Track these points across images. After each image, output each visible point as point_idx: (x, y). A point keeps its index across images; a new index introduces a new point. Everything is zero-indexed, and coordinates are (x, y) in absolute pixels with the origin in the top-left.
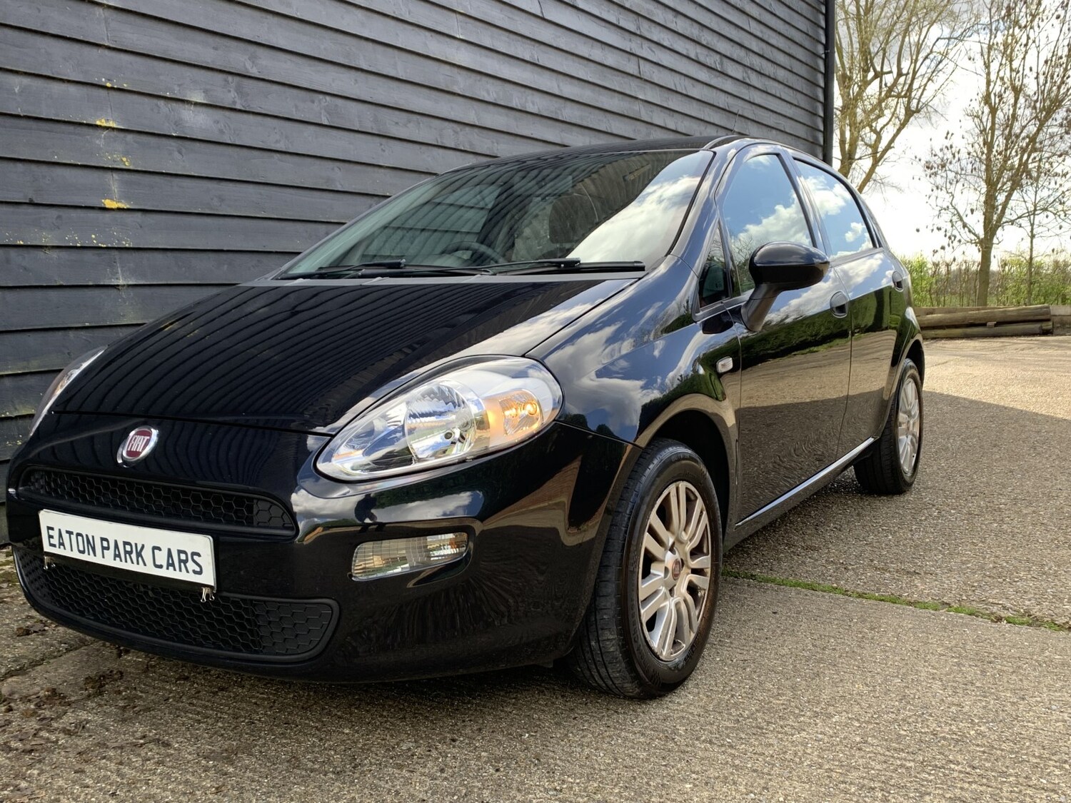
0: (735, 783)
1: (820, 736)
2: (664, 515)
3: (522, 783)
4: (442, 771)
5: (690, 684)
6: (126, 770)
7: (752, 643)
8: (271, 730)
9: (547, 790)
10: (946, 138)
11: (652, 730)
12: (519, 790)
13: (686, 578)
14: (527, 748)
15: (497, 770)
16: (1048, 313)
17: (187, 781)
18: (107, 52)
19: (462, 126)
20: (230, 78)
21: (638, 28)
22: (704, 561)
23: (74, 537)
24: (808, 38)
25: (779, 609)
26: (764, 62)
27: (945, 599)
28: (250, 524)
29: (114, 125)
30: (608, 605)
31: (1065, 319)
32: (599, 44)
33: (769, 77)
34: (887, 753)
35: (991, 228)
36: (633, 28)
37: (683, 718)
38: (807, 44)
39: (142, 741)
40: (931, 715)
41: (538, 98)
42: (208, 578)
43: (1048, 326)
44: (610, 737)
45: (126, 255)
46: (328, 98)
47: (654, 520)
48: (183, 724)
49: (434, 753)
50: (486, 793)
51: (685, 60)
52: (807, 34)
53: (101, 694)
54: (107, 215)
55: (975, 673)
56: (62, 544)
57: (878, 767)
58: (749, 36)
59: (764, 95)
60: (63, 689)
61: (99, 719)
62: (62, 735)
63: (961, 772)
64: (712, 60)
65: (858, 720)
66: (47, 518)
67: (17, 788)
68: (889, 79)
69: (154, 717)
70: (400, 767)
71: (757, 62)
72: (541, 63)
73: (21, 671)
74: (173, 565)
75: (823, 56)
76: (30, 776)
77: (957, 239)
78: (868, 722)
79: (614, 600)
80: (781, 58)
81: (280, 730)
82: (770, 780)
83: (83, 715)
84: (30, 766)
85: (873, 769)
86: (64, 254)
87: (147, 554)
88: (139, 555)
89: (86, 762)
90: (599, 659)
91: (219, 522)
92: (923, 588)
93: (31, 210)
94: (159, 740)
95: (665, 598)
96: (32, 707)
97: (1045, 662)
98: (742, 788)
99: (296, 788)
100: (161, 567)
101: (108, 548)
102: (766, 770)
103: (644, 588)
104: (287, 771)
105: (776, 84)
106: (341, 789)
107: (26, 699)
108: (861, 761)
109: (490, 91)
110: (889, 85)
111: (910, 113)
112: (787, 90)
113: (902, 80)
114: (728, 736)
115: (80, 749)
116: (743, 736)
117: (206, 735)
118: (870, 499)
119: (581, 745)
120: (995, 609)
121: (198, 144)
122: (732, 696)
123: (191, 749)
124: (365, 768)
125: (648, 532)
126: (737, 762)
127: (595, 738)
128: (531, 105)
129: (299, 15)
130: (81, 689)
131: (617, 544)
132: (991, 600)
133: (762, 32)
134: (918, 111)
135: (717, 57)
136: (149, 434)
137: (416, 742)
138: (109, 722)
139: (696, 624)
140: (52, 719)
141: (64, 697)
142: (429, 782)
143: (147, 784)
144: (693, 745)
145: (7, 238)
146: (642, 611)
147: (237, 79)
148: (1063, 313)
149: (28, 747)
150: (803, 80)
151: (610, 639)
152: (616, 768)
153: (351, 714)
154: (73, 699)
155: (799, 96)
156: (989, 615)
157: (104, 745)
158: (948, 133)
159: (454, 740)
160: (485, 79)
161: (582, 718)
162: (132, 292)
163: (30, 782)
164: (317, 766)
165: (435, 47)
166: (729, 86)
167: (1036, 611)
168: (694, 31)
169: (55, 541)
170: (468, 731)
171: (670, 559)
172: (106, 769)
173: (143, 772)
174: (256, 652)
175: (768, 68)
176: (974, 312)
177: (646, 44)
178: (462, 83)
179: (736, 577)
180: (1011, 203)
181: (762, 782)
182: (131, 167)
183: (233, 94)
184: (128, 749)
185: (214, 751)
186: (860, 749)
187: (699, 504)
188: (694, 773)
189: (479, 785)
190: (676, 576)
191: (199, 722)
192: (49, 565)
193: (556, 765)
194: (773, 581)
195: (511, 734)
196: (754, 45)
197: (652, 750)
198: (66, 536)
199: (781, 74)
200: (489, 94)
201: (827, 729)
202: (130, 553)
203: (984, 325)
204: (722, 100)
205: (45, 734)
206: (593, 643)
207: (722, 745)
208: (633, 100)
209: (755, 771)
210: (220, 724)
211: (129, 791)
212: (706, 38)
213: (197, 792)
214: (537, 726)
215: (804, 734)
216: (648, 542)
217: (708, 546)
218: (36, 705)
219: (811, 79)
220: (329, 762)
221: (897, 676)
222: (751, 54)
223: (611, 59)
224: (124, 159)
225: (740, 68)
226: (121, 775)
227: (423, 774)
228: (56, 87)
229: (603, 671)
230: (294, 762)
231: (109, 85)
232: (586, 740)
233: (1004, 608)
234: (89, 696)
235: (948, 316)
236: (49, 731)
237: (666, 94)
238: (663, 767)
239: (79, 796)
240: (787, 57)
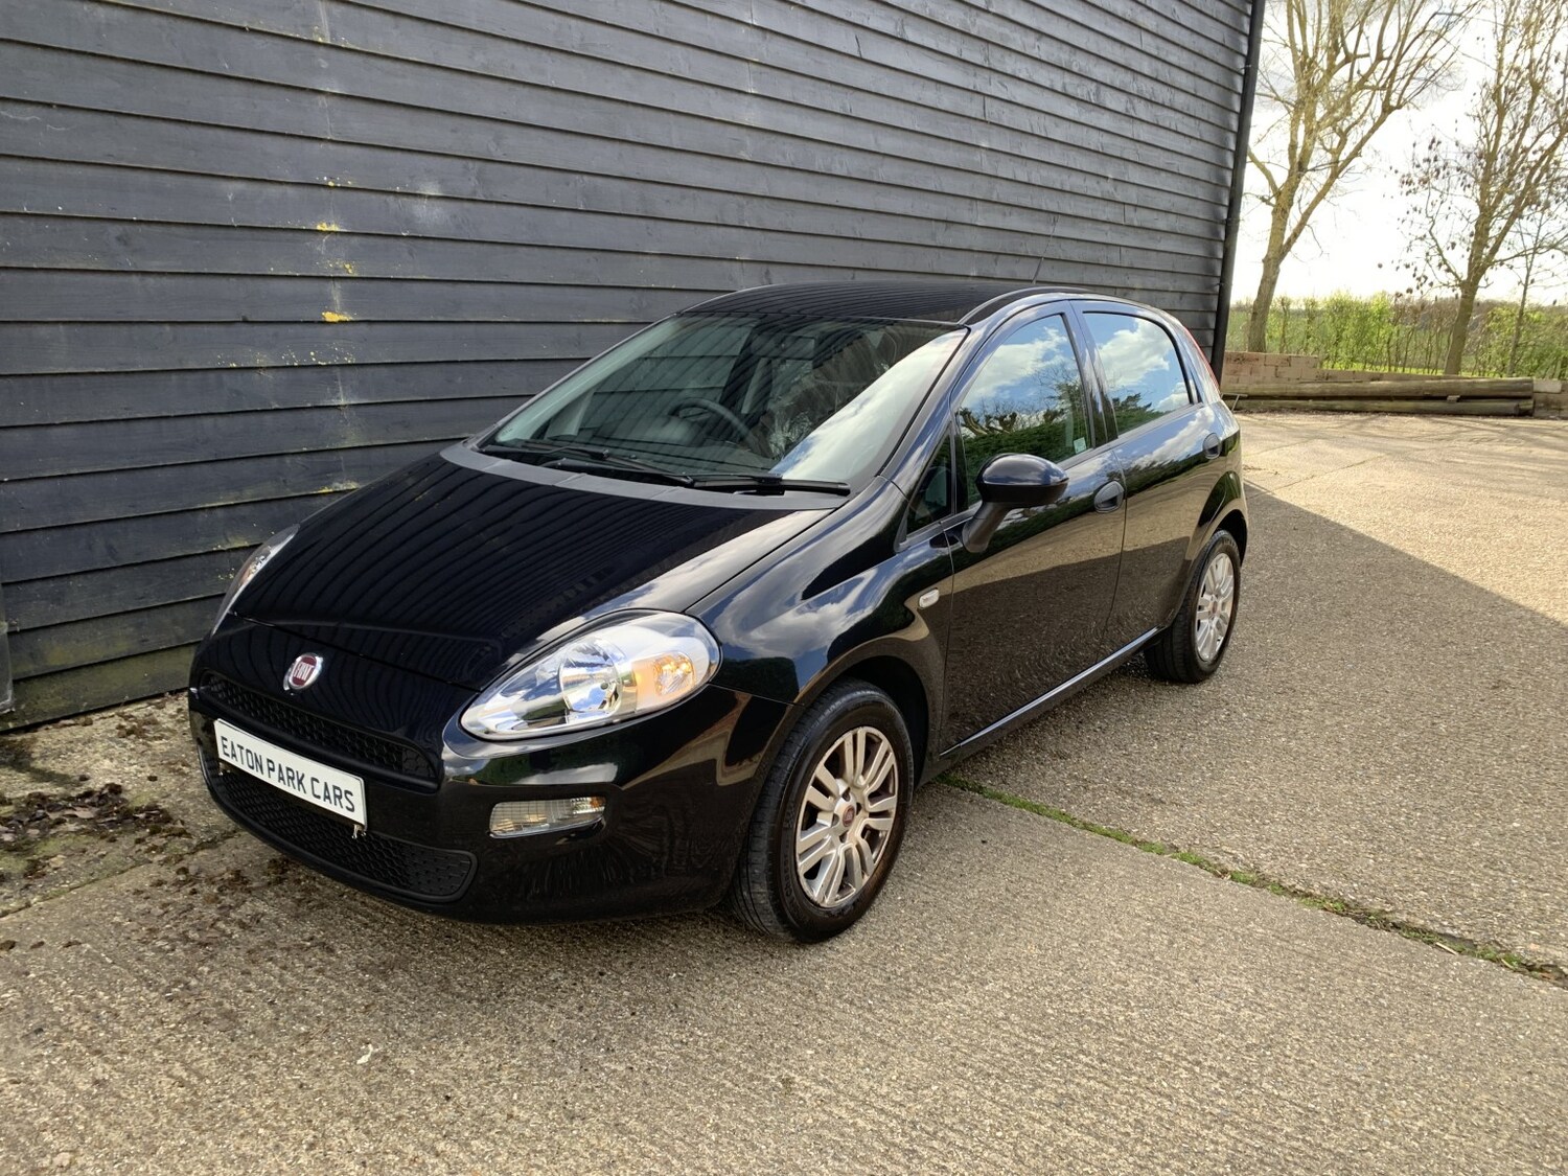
0: (856, 1054)
1: (964, 1006)
2: (836, 766)
3: (653, 1031)
4: (581, 1009)
5: (858, 928)
6: (288, 976)
8: (431, 943)
9: (672, 1042)
10: (1430, 148)
11: (799, 981)
12: (647, 1040)
13: (862, 821)
14: (669, 991)
15: (633, 1014)
16: (1530, 388)
17: (341, 995)
18: (331, 147)
19: (748, 199)
20: (471, 164)
21: (987, 59)
22: (889, 803)
23: (244, 752)
24: (1224, 49)
25: (991, 837)
26: (1158, 86)
27: (1176, 842)
28: (400, 769)
29: (337, 229)
30: (760, 860)
31: (1551, 397)
32: (933, 84)
33: (1163, 105)
34: (1023, 1035)
35: (1478, 269)
36: (979, 59)
37: (835, 969)
38: (1221, 57)
39: (309, 944)
40: (1088, 993)
41: (847, 156)
42: (359, 816)
43: (1527, 405)
44: (755, 985)
45: (348, 372)
46: (586, 178)
47: (821, 772)
48: (351, 928)
49: (579, 988)
50: (615, 1038)
51: (1049, 95)
52: (1223, 45)
53: (280, 881)
54: (327, 330)
55: (1162, 943)
56: (234, 755)
57: (1006, 1050)
58: (1138, 54)
59: (1154, 129)
60: (248, 873)
61: (273, 913)
62: (237, 929)
63: (1086, 1065)
64: (1084, 90)
65: (1011, 991)
66: (222, 728)
67: (187, 987)
69: (325, 916)
70: (541, 1000)
71: (1146, 87)
72: (853, 115)
73: (211, 844)
74: (329, 798)
75: (1243, 72)
76: (201, 974)
77: (1428, 281)
78: (1022, 995)
79: (765, 856)
80: (1182, 80)
81: (440, 944)
82: (893, 1054)
83: (261, 907)
84: (203, 962)
85: (1000, 1052)
86: (282, 375)
87: (307, 782)
88: (300, 782)
89: (253, 962)
90: (750, 908)
92: (1161, 824)
93: (245, 328)
94: (324, 944)
95: (832, 845)
96: (215, 891)
97: (1243, 936)
98: (861, 1061)
99: (440, 1015)
100: (318, 797)
101: (273, 770)
102: (892, 1043)
103: (803, 840)
104: (436, 994)
105: (1171, 114)
106: (480, 1020)
107: (211, 881)
108: (992, 1042)
109: (788, 153)
110: (1363, 72)
111: (1387, 109)
112: (1187, 120)
113: (1383, 64)
114: (871, 997)
115: (251, 947)
116: (887, 998)
117: (370, 943)
118: (1158, 688)
119: (723, 993)
120: (1223, 859)
121: (430, 244)
122: (896, 946)
123: (352, 958)
124: (509, 998)
125: (813, 785)
126: (868, 1029)
127: (740, 984)
128: (838, 166)
129: (553, 84)
130: (264, 873)
131: (772, 801)
132: (1224, 848)
133: (1158, 48)
134: (1399, 107)
135: (1093, 86)
136: (313, 663)
137: (565, 972)
138: (283, 918)
139: (871, 867)
140: (231, 907)
141: (247, 882)
142: (565, 1020)
143: (304, 994)
144: (832, 1005)
145: (220, 360)
146: (800, 864)
147: (478, 164)
148: (1549, 390)
149: (204, 939)
150: (1211, 106)
151: (761, 893)
152: (748, 1023)
153: (512, 931)
154: (255, 885)
155: (1203, 126)
156: (1215, 867)
157: (271, 944)
158: (1433, 141)
159: (602, 974)
160: (782, 139)
161: (734, 960)
162: (354, 412)
163: (199, 980)
164: (464, 991)
165: (720, 106)
166: (1105, 121)
167: (1265, 869)
168: (1062, 56)
169: (229, 751)
170: (618, 964)
171: (841, 806)
172: (270, 972)
173: (303, 979)
174: (405, 887)
175: (1163, 94)
177: (995, 78)
178: (750, 147)
179: (963, 789)
180: (1509, 236)
181: (883, 1055)
182: (356, 275)
183: (474, 182)
184: (294, 951)
185: (372, 963)
186: (997, 1027)
187: (885, 745)
188: (820, 1037)
189: (610, 1028)
190: (847, 823)
191: (366, 926)
192: (224, 771)
193: (691, 1014)
194: (999, 797)
195: (659, 972)
196: (1146, 66)
197: (790, 1006)
198: (237, 750)
199: (1180, 100)
200: (784, 156)
201: (975, 999)
202: (293, 779)
203: (1444, 398)
204: (1094, 140)
205: (221, 925)
206: (745, 893)
207: (862, 1008)
208: (973, 149)
209: (882, 1042)
210: (385, 931)
211: (286, 1001)
212: (1080, 63)
213: (348, 1010)
214: (688, 965)
215: (948, 1003)
216: (812, 795)
217: (895, 785)
218: (219, 889)
219: (1223, 104)
220: (476, 987)
221: (1076, 939)
222: (1140, 78)
223: (947, 100)
224: (348, 266)
225: (1124, 98)
226: (283, 982)
227: (561, 1011)
228: (273, 191)
229: (755, 918)
230: (444, 984)
231: (331, 184)
232: (731, 987)
233: (1235, 859)
234: (269, 884)
235: (1399, 384)
236: (226, 922)
237: (1018, 138)
238: (793, 1028)
239: (240, 1001)
240: (1191, 78)
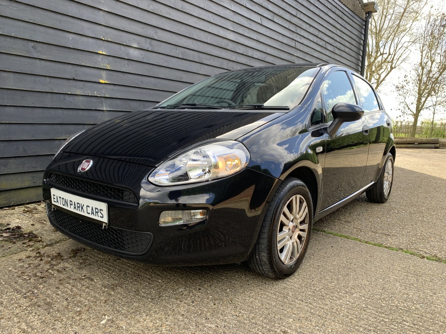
0: (311, 321)
1: (348, 303)
2: (290, 207)
3: (224, 311)
4: (193, 302)
5: (296, 274)
6: (74, 289)
7: (322, 259)
8: (132, 278)
9: (233, 316)
10: (405, 77)
11: (278, 293)
12: (222, 314)
13: (297, 232)
14: (228, 296)
15: (215, 304)
16: (438, 141)
17: (95, 296)
18: (104, 28)
19: (230, 61)
20: (147, 39)
21: (296, 30)
22: (305, 226)
23: (61, 199)
24: (358, 37)
25: (334, 245)
26: (341, 45)
27: (401, 247)
28: (122, 199)
29: (105, 54)
30: (264, 242)
31: (444, 143)
32: (281, 35)
33: (342, 51)
34: (376, 314)
35: (418, 110)
36: (294, 30)
37: (292, 288)
38: (357, 39)
39: (84, 278)
40: (395, 298)
41: (258, 53)
42: (105, 220)
43: (438, 145)
44: (261, 294)
45: (107, 100)
46: (182, 49)
47: (286, 209)
48: (100, 272)
49: (191, 294)
50: (209, 314)
51: (312, 43)
52: (358, 36)
53: (75, 256)
54: (101, 86)
55: (414, 280)
56: (57, 201)
57: (372, 320)
58: (336, 35)
59: (340, 57)
60: (63, 254)
61: (71, 267)
62: (56, 272)
63: (408, 326)
64: (322, 43)
65: (364, 297)
66: (54, 192)
67: (33, 293)
68: (385, 56)
69: (91, 268)
70: (177, 299)
71: (338, 45)
72: (260, 41)
73: (51, 245)
74: (93, 213)
75: (363, 44)
76: (39, 288)
77: (406, 113)
78: (369, 298)
79: (266, 241)
80: (347, 44)
81: (135, 278)
82: (326, 321)
83: (66, 265)
84: (41, 284)
85: (370, 321)
86: (85, 98)
87: (85, 208)
88: (82, 208)
89: (61, 284)
90: (259, 263)
91: (111, 198)
92: (391, 241)
93: (74, 82)
94: (90, 278)
95: (288, 240)
96: (50, 259)
97: (444, 278)
98: (313, 324)
99: (135, 304)
100: (89, 213)
101: (72, 205)
102: (324, 316)
103: (280, 236)
104: (134, 296)
105: (345, 53)
106: (152, 306)
107: (48, 256)
108: (365, 316)
109: (241, 49)
110: (385, 58)
111: (392, 68)
112: (348, 56)
113: (390, 56)
114: (309, 299)
115: (61, 278)
116: (316, 299)
117: (108, 277)
119: (249, 297)
120: (422, 253)
121: (134, 62)
122: (313, 281)
123: (100, 282)
124: (163, 298)
125: (283, 214)
126: (312, 311)
127: (256, 294)
128: (255, 55)
129: (173, 18)
130: (69, 254)
131: (269, 219)
132: (420, 249)
133: (341, 34)
134: (395, 68)
135: (324, 42)
136: (89, 162)
137: (185, 288)
138: (75, 268)
139: (300, 251)
140: (55, 265)
141: (62, 257)
142: (187, 307)
143: (80, 296)
144: (295, 301)
145: (65, 91)
146: (278, 245)
147: (150, 40)
148: (443, 141)
149: (43, 276)
150: (355, 53)
151: (264, 256)
152: (262, 308)
153: (163, 274)
154: (65, 258)
155: (353, 58)
156: (419, 255)
157: (69, 278)
159: (200, 289)
160: (239, 45)
161: (251, 285)
162: (108, 113)
163: (39, 291)
164: (145, 295)
165: (222, 32)
166: (328, 53)
167: (439, 255)
168: (316, 33)
169: (55, 200)
170: (206, 286)
171: (291, 225)
172: (67, 288)
173: (80, 290)
174: (123, 250)
175: (342, 48)
176: (410, 139)
177: (298, 36)
178: (231, 46)
179: (318, 231)
181: (322, 321)
182: (110, 69)
183: (148, 45)
184: (78, 280)
185: (108, 285)
186: (365, 310)
187: (305, 204)
188: (294, 314)
189: (206, 310)
190: (293, 232)
191: (106, 271)
192: (54, 209)
193: (238, 304)
194: (332, 234)
195: (222, 289)
196: (338, 39)
197: (278, 302)
198: (59, 199)
199: (347, 50)
200: (240, 50)
201: (351, 300)
202: (79, 207)
203: (414, 144)
205: (50, 271)
206: (257, 257)
207: (307, 303)
208: (292, 56)
209: (320, 316)
210: (114, 273)
211: (73, 298)
212: (321, 35)
213: (98, 302)
214: (233, 286)
215: (341, 301)
216: (282, 218)
217: (307, 220)
218: (51, 259)
219: (358, 53)
220: (150, 294)
221: (381, 279)
222: (336, 42)
223: (285, 40)
224: (108, 66)
225: (332, 47)
226: (72, 291)
227: (185, 303)
228: (85, 39)
229: (261, 267)
230: (137, 292)
231: (103, 39)
232: (252, 295)
233: (426, 253)
234: (70, 257)
236: (52, 270)
237: (304, 54)
238: (281, 310)
239: (54, 299)
240: (349, 44)
